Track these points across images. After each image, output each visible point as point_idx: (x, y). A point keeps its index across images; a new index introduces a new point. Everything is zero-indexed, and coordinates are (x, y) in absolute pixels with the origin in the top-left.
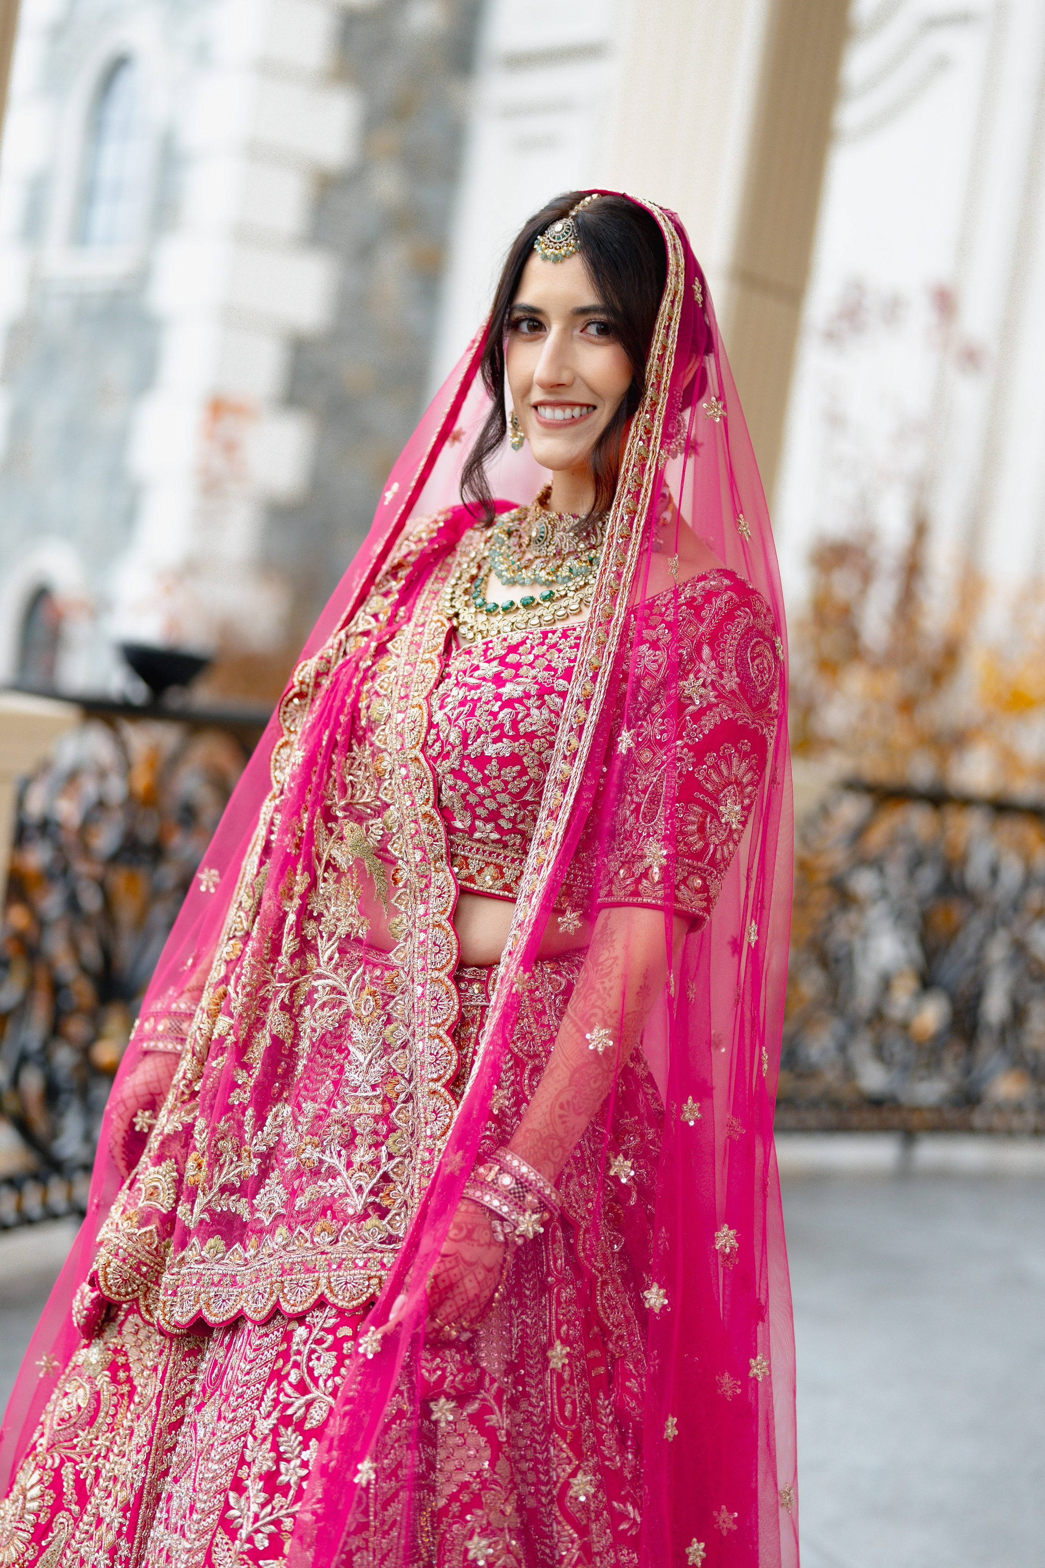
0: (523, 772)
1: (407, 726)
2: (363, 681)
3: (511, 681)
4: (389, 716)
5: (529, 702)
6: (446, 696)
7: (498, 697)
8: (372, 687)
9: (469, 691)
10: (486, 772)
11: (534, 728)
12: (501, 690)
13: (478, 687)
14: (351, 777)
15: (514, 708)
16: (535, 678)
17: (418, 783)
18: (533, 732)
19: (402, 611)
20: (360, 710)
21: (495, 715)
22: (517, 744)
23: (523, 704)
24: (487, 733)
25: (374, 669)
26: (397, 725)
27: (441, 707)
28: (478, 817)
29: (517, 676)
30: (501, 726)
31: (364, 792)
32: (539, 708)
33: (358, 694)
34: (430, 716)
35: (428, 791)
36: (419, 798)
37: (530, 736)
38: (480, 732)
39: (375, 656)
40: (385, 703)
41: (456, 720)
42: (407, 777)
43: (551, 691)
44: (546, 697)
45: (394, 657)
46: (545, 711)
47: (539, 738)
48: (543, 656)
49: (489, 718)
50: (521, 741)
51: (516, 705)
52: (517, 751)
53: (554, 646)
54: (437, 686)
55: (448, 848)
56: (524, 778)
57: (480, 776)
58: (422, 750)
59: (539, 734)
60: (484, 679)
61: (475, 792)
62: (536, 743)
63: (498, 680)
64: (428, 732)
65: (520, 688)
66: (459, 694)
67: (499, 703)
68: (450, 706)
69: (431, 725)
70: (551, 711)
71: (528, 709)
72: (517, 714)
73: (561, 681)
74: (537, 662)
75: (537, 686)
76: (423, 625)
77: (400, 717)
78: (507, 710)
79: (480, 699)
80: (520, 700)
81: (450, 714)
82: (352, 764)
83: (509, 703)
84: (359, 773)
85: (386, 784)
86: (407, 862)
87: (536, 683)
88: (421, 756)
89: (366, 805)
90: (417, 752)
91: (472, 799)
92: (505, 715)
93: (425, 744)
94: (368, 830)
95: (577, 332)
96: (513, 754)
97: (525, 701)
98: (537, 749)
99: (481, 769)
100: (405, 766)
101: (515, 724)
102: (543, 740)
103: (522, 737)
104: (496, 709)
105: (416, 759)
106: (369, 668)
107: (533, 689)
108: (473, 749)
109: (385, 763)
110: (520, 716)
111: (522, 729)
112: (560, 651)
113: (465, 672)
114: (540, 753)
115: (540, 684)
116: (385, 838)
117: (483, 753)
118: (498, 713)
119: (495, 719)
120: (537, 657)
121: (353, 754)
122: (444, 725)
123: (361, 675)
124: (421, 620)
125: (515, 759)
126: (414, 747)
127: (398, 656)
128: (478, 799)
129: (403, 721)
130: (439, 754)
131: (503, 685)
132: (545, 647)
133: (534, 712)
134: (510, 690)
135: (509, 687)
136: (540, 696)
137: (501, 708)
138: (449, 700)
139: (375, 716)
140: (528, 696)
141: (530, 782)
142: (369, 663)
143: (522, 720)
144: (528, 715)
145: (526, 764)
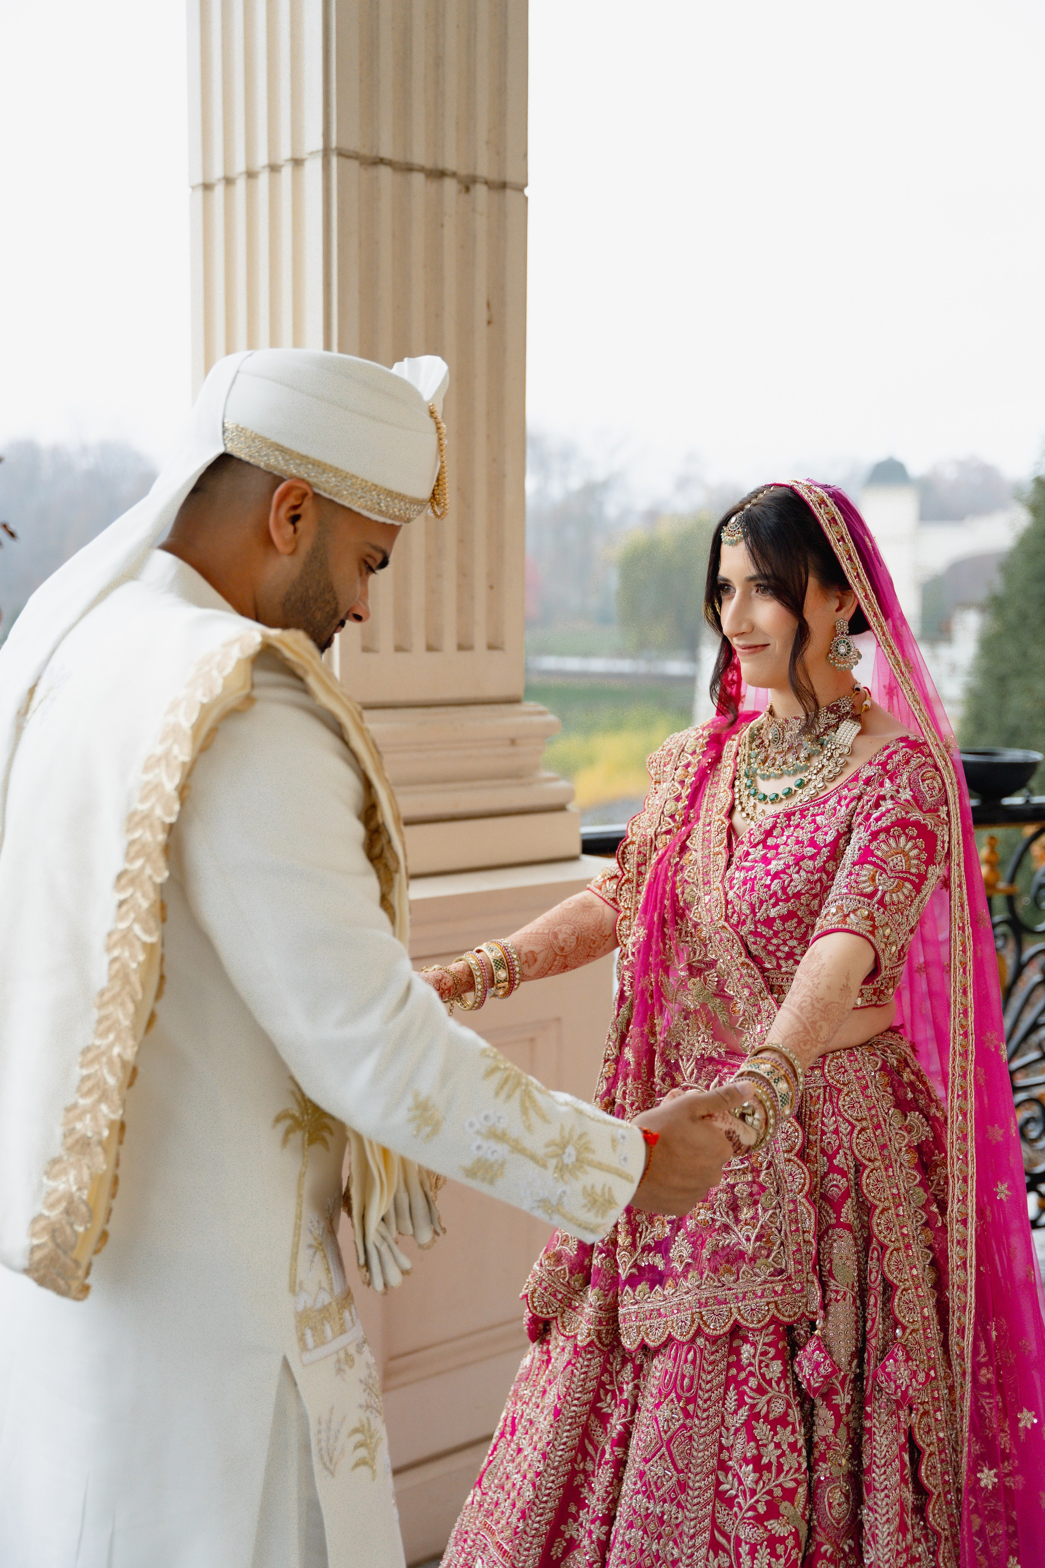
0: (800, 922)
1: (713, 904)
3: (774, 859)
4: (699, 898)
5: (790, 871)
6: (732, 879)
7: (768, 873)
8: (683, 877)
9: (747, 872)
10: (775, 928)
11: (799, 888)
12: (768, 867)
13: (753, 868)
14: (683, 944)
15: (781, 878)
16: (790, 851)
17: (730, 944)
18: (799, 892)
20: (677, 895)
21: (768, 887)
22: (790, 903)
23: (787, 874)
24: (767, 901)
26: (706, 904)
27: (731, 888)
28: (780, 958)
29: (778, 854)
30: (775, 893)
31: (696, 953)
32: (798, 872)
33: (674, 884)
34: (726, 894)
35: (738, 947)
36: (734, 953)
37: (798, 895)
38: (762, 901)
39: (679, 855)
40: (694, 888)
41: (744, 895)
42: (721, 940)
43: (803, 858)
44: (801, 863)
45: (694, 853)
46: (802, 873)
47: (804, 894)
48: (792, 835)
49: (765, 890)
50: (792, 900)
51: (782, 875)
52: (791, 908)
53: (798, 825)
55: (765, 982)
56: (803, 926)
57: (771, 932)
58: (726, 920)
59: (803, 891)
60: (756, 861)
61: (769, 943)
62: (804, 899)
63: (766, 860)
64: (727, 908)
65: (782, 862)
66: (740, 875)
67: (770, 877)
68: (737, 886)
69: (728, 902)
70: (807, 873)
71: (791, 876)
72: (784, 881)
73: (809, 850)
74: (789, 841)
75: (793, 858)
76: (709, 824)
77: (707, 898)
78: (776, 881)
79: (756, 877)
80: (783, 871)
81: (738, 892)
83: (776, 876)
84: (688, 939)
85: (709, 947)
86: (740, 998)
87: (792, 855)
88: (726, 925)
89: (700, 962)
90: (722, 922)
91: (769, 947)
92: (776, 886)
93: (727, 916)
94: (706, 980)
95: (753, 592)
97: (787, 871)
98: (805, 903)
99: (771, 927)
100: (718, 933)
101: (784, 889)
102: (807, 895)
103: (792, 897)
104: (768, 882)
105: (724, 927)
107: (791, 860)
108: (761, 915)
109: (704, 933)
110: (786, 883)
111: (790, 891)
112: (804, 827)
113: (740, 858)
114: (808, 905)
115: (795, 855)
116: (721, 985)
117: (768, 916)
118: (770, 885)
119: (770, 890)
120: (788, 837)
122: (736, 901)
124: (708, 821)
125: (792, 914)
126: (720, 919)
127: (696, 851)
128: (773, 947)
129: (710, 900)
130: (739, 922)
131: (769, 863)
132: (794, 827)
133: (795, 876)
134: (775, 866)
135: (774, 863)
136: (797, 864)
137: (772, 881)
138: (735, 882)
139: (689, 899)
140: (788, 866)
141: (807, 927)
143: (789, 886)
144: (792, 880)
145: (800, 915)
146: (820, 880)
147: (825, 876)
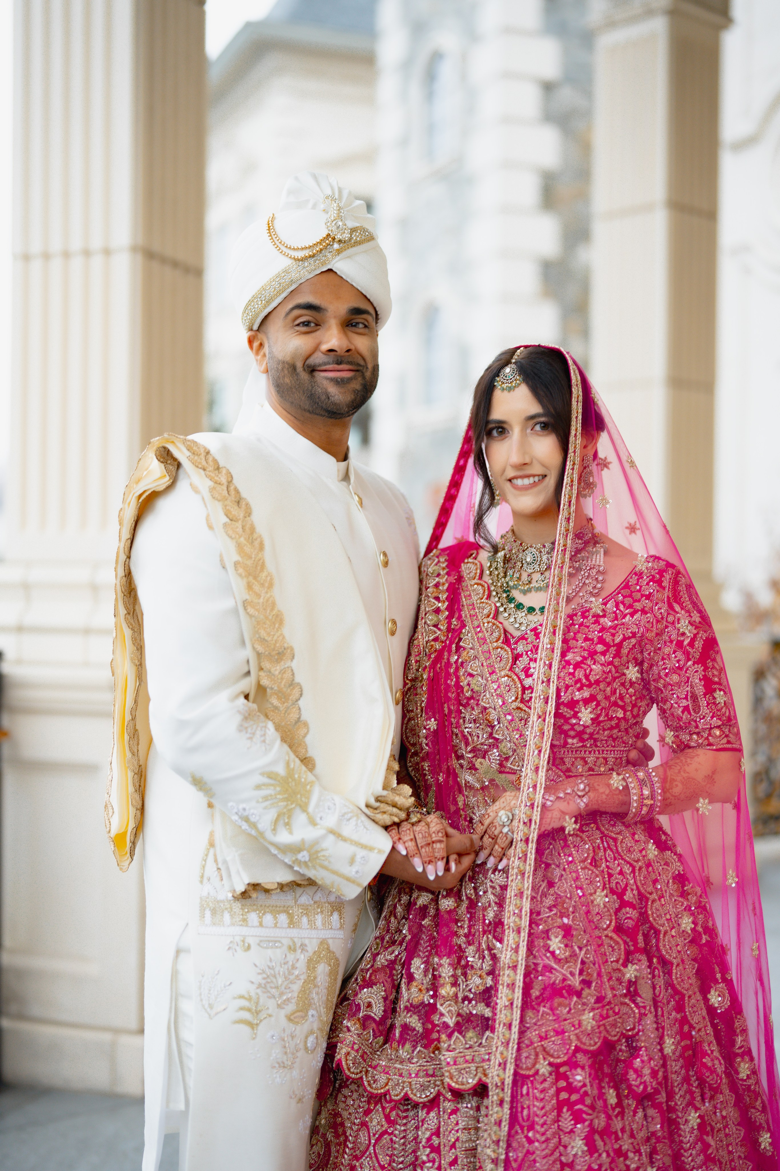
0: (598, 705)
1: (504, 690)
2: (457, 669)
4: (486, 686)
5: (589, 662)
8: (466, 671)
10: (576, 709)
11: (598, 677)
12: (567, 658)
14: (467, 730)
15: (582, 668)
19: (454, 621)
20: (462, 688)
21: (573, 674)
22: (592, 689)
23: (585, 664)
24: (572, 686)
25: (460, 660)
26: (495, 691)
28: (570, 736)
31: (478, 737)
33: (458, 678)
37: (597, 682)
38: (567, 687)
39: (456, 652)
40: (480, 679)
42: (513, 720)
45: (470, 650)
48: (579, 632)
50: (594, 686)
52: (593, 692)
53: (581, 625)
54: (514, 662)
56: (599, 708)
57: (572, 713)
61: (568, 723)
62: (602, 685)
64: (523, 693)
67: (571, 667)
69: (524, 689)
70: (601, 665)
71: (590, 666)
72: (585, 670)
73: (599, 646)
77: (495, 685)
78: (578, 670)
80: (582, 662)
82: (464, 721)
83: (577, 666)
84: (471, 725)
85: (496, 729)
87: (584, 650)
89: (482, 744)
91: (566, 727)
92: (579, 673)
93: (523, 699)
94: (490, 760)
95: (529, 431)
96: (591, 695)
97: (585, 661)
99: (572, 709)
100: (510, 714)
101: (587, 677)
102: (604, 683)
103: (593, 684)
104: (571, 671)
105: (518, 708)
106: (458, 659)
107: (586, 654)
108: (565, 698)
109: (492, 715)
110: (588, 671)
111: (592, 679)
112: (588, 627)
113: (531, 651)
115: (587, 650)
117: (572, 698)
118: (574, 672)
119: (574, 677)
121: (463, 715)
123: (454, 666)
125: (592, 698)
126: (514, 701)
127: (473, 649)
128: (570, 727)
129: (499, 689)
132: (577, 626)
133: (594, 667)
137: (575, 669)
138: (532, 670)
139: (476, 689)
140: (585, 658)
141: (601, 710)
142: (456, 657)
143: (590, 674)
144: (591, 670)
145: (599, 699)
146: (610, 671)
147: (613, 669)
